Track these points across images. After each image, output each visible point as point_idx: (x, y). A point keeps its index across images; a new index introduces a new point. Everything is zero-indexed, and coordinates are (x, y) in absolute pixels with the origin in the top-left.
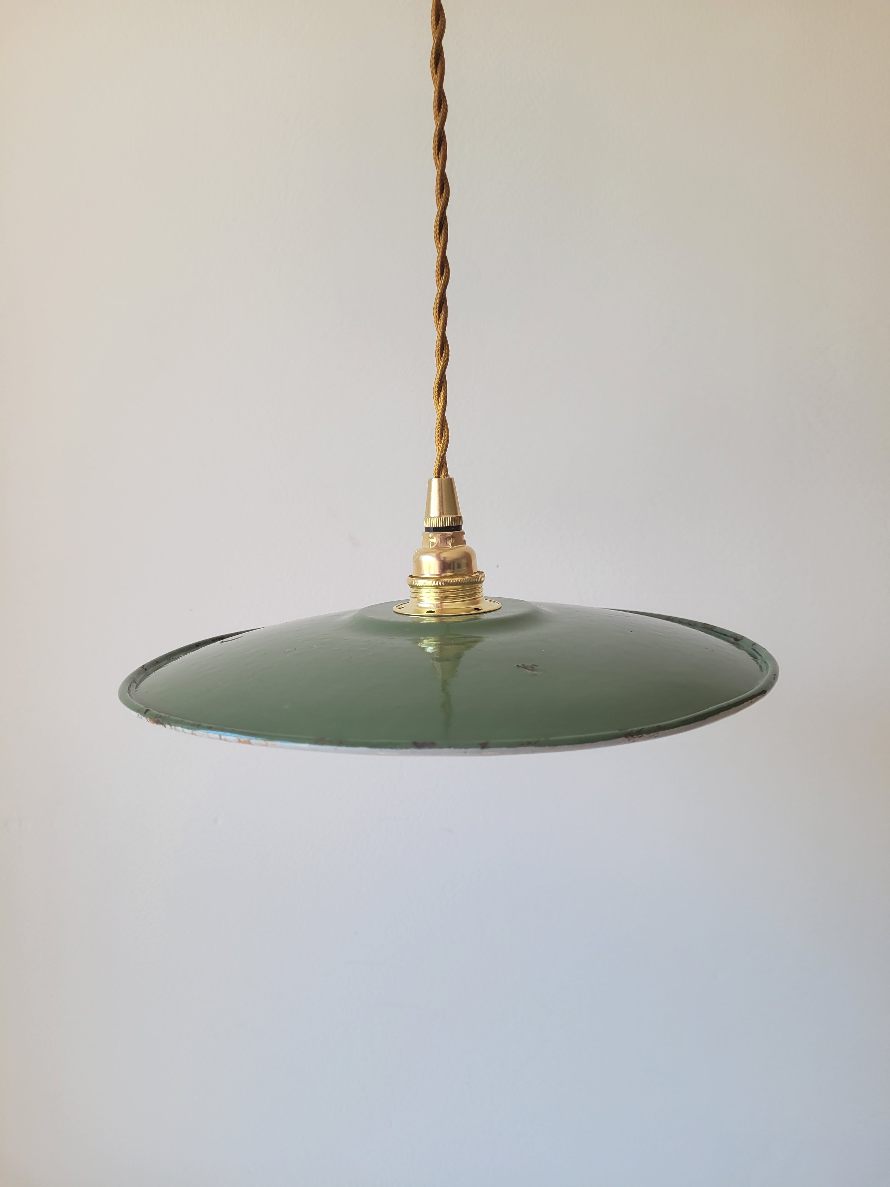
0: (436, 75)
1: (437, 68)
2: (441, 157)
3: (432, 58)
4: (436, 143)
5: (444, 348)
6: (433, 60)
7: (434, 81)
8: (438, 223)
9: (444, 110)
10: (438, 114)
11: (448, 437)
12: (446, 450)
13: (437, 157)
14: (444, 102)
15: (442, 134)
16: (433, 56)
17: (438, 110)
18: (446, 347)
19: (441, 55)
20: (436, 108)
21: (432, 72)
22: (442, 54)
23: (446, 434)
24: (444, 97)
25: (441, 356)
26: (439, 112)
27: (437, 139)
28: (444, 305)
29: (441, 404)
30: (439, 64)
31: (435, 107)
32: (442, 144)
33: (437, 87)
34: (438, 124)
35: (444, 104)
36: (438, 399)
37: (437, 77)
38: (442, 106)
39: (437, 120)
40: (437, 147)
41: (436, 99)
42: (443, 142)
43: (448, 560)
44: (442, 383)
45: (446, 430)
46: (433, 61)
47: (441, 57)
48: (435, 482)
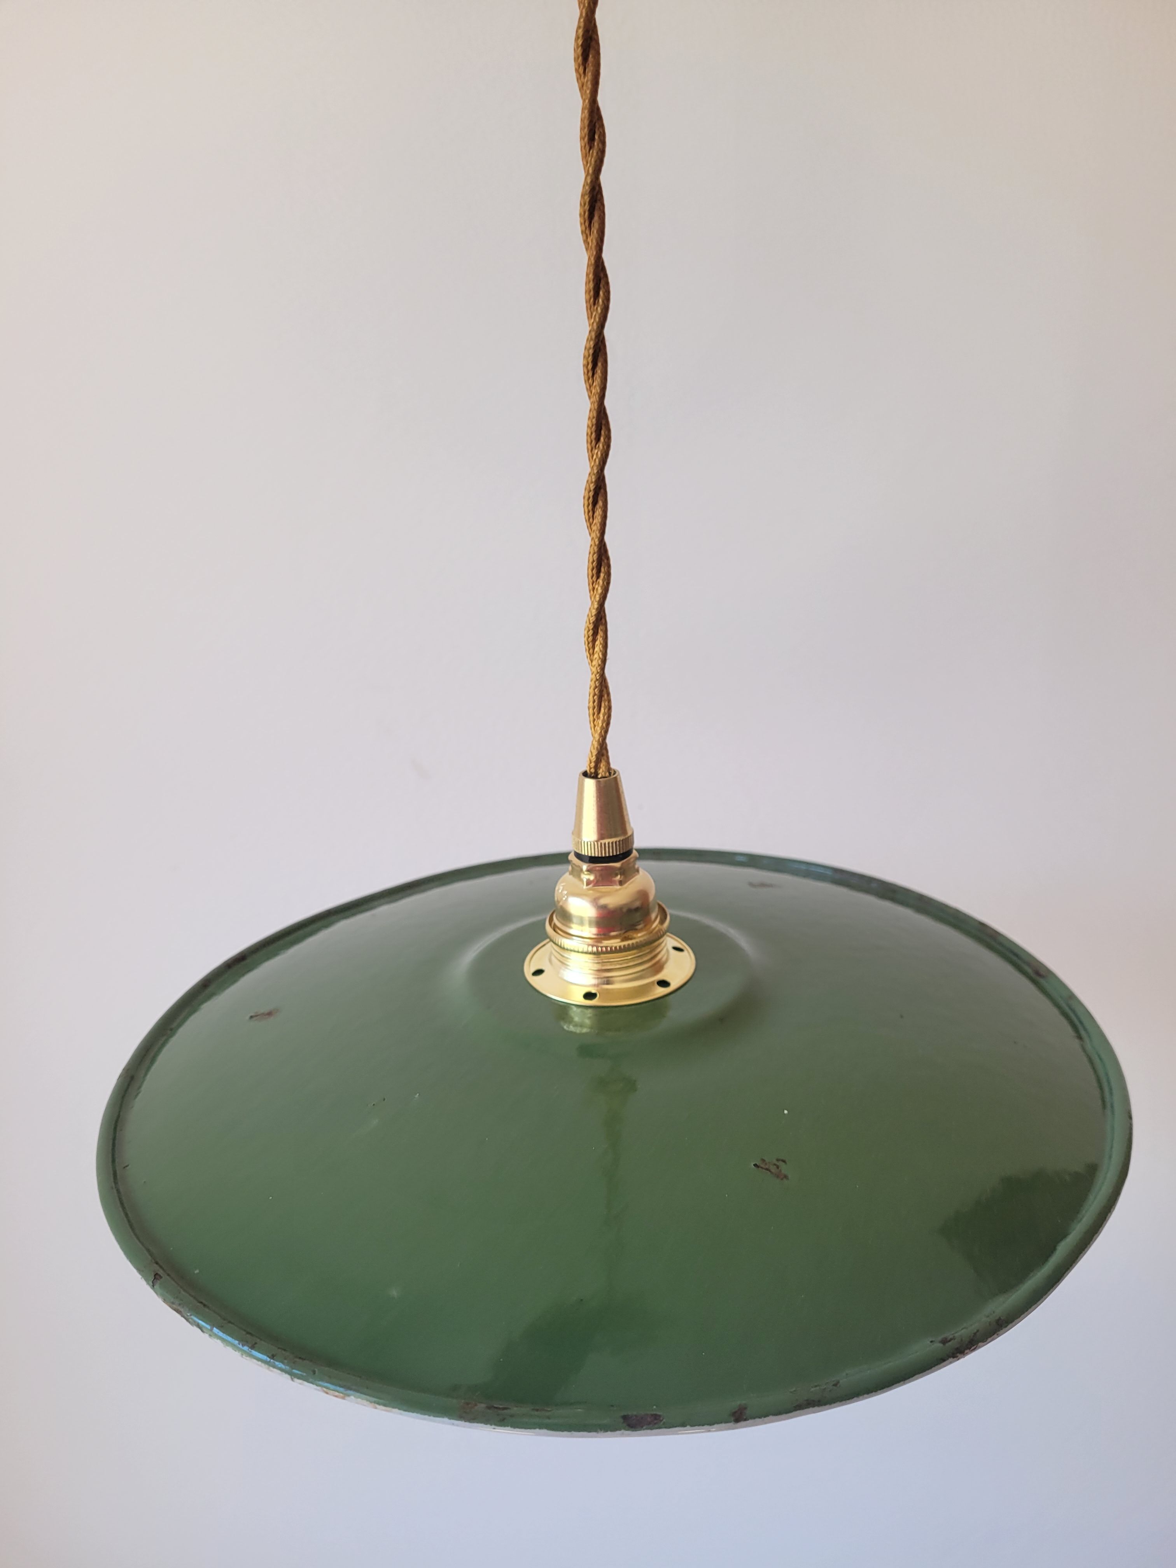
0: (584, 78)
1: (586, 63)
2: (595, 232)
3: (578, 44)
4: (587, 207)
5: (603, 564)
6: (580, 49)
7: (581, 87)
8: (591, 351)
9: (600, 145)
10: (589, 151)
11: (610, 708)
12: (606, 732)
13: (588, 232)
14: (598, 129)
15: (597, 188)
16: (580, 42)
17: (588, 143)
18: (606, 561)
19: (595, 39)
20: (586, 139)
21: (577, 71)
22: (596, 37)
23: (606, 703)
24: (600, 118)
25: (598, 577)
26: (591, 148)
27: (587, 198)
28: (602, 491)
29: (598, 655)
30: (591, 56)
31: (584, 139)
32: (597, 208)
33: (587, 101)
34: (588, 171)
35: (601, 132)
36: (594, 647)
37: (587, 81)
38: (596, 137)
39: (587, 163)
40: (587, 213)
41: (586, 122)
42: (598, 204)
43: (611, 906)
44: (599, 622)
45: (606, 696)
46: (580, 51)
47: (593, 43)
48: (590, 785)
